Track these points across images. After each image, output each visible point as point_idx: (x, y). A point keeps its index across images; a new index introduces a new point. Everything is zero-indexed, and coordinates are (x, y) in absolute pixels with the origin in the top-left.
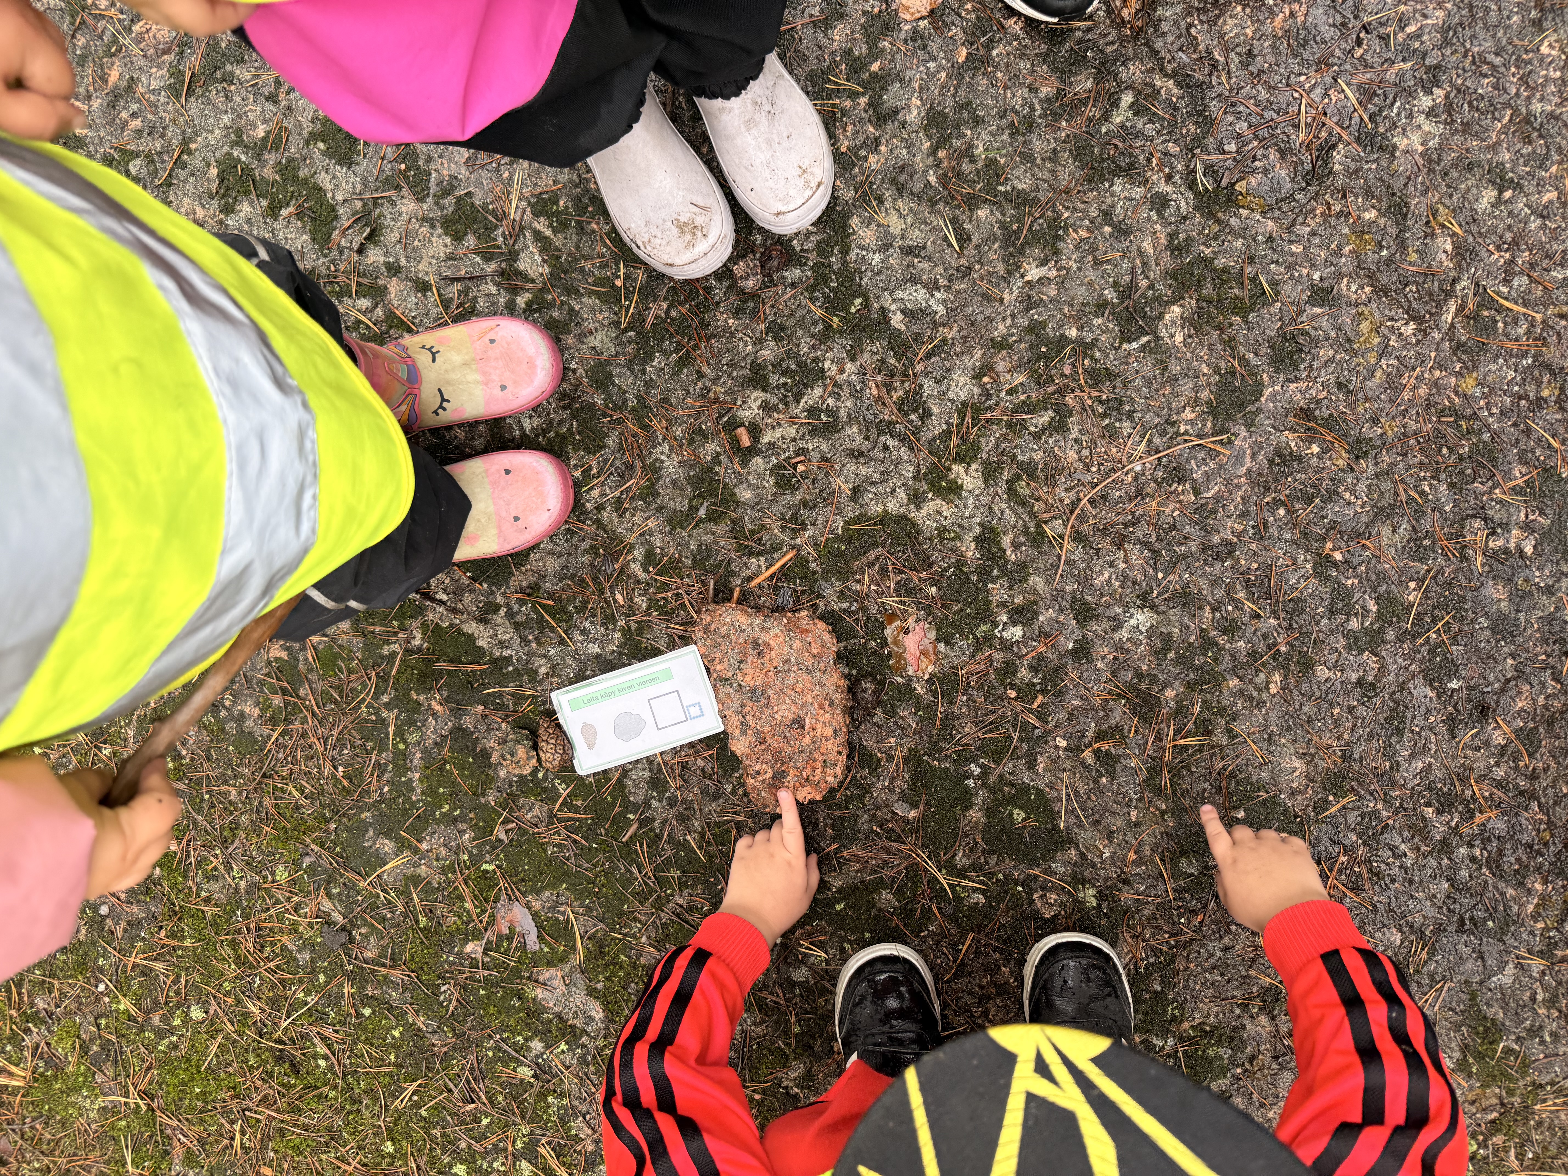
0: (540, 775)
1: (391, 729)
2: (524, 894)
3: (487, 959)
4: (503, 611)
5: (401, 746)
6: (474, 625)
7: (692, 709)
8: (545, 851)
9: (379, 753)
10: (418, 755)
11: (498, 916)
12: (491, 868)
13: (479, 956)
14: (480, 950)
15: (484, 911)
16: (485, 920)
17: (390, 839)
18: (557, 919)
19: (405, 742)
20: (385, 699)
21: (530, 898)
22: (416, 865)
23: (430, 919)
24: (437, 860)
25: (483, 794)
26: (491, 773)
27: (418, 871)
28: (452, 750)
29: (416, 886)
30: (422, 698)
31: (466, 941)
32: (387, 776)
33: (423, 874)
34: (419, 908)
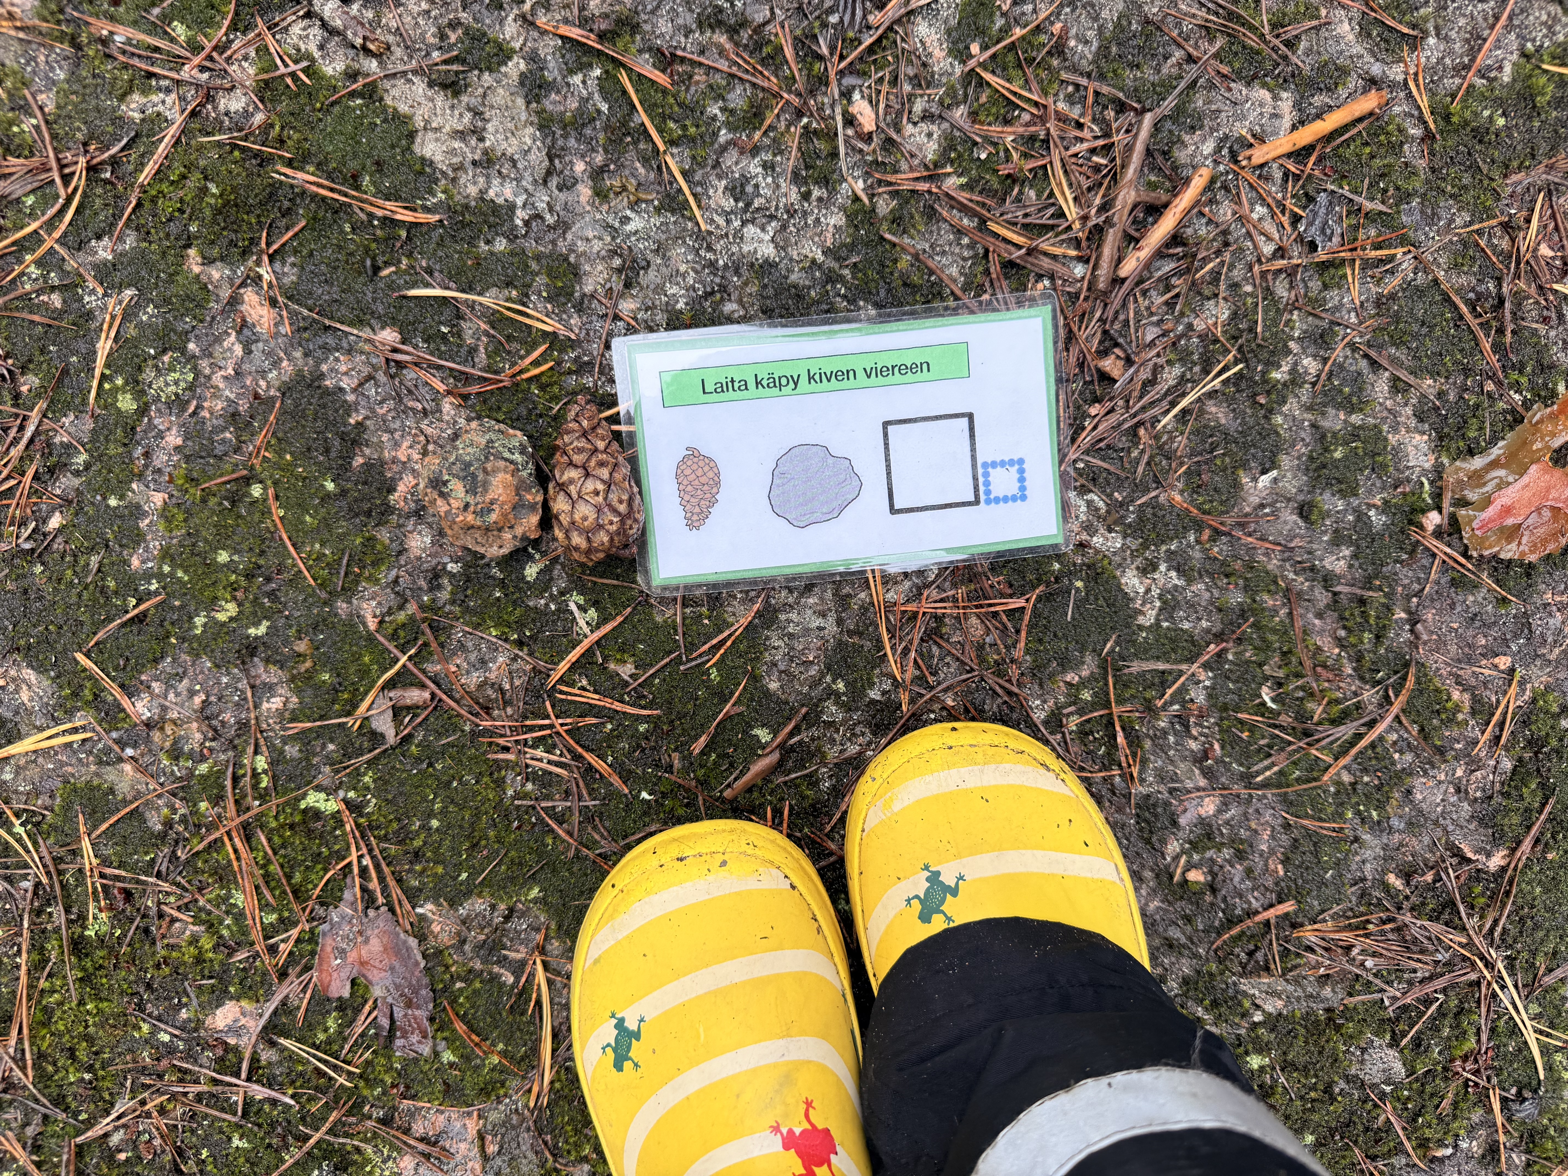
0: (531, 572)
1: (104, 347)
2: (413, 896)
3: (267, 1055)
4: (516, 67)
5: (126, 403)
6: (420, 86)
7: (996, 475)
8: (500, 784)
9: (54, 410)
10: (174, 439)
11: (327, 944)
12: (331, 806)
13: (246, 1043)
14: (255, 1026)
15: (285, 923)
16: (284, 948)
17: (40, 669)
18: (494, 978)
19: (139, 394)
20: (104, 251)
21: (427, 909)
22: (106, 759)
23: (118, 917)
24: (176, 754)
25: (349, 591)
26: (384, 535)
27: (110, 775)
28: (280, 442)
29: (94, 817)
30: (216, 273)
31: (219, 995)
32: (66, 483)
33: (123, 788)
34: (93, 882)
